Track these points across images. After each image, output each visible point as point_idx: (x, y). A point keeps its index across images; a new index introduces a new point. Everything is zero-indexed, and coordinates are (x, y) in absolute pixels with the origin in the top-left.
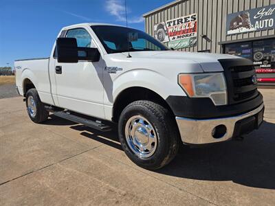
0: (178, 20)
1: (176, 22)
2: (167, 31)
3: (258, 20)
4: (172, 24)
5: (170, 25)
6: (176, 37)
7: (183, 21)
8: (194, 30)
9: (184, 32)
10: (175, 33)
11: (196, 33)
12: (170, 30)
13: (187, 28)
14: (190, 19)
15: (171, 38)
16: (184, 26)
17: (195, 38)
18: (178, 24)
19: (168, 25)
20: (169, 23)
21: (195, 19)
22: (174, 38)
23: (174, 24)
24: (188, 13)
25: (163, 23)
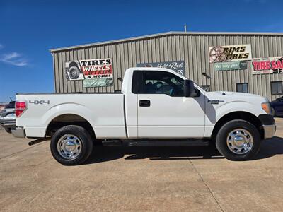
0: (93, 62)
1: (91, 63)
2: (82, 69)
4: (87, 64)
5: (84, 65)
6: (92, 76)
7: (99, 63)
8: (110, 72)
9: (100, 72)
10: (90, 73)
11: (111, 75)
12: (85, 69)
13: (103, 69)
14: (105, 62)
15: (87, 77)
16: (99, 68)
17: (111, 79)
18: (93, 64)
19: (82, 64)
20: (84, 62)
21: (110, 63)
22: (90, 77)
23: (89, 64)
24: (103, 56)
25: (76, 61)
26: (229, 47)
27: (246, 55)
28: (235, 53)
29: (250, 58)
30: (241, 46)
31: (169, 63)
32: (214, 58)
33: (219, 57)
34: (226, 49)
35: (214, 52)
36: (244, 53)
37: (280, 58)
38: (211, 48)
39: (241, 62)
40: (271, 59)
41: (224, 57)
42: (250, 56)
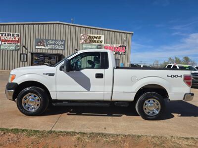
0: (8, 34)
1: (7, 35)
3: (49, 44)
4: (4, 35)
5: (2, 35)
6: (6, 43)
7: (12, 35)
8: (18, 41)
9: (12, 41)
10: (6, 41)
11: (19, 44)
12: (2, 38)
13: (14, 39)
14: (16, 35)
15: (3, 43)
16: (12, 38)
17: (18, 46)
18: (8, 36)
20: (2, 34)
21: (19, 36)
23: (5, 35)
24: (14, 31)
26: (92, 35)
27: (101, 42)
28: (95, 39)
29: (103, 43)
30: (99, 36)
31: (56, 40)
32: (83, 41)
33: (86, 40)
34: (90, 37)
35: (83, 37)
36: (100, 40)
37: (119, 45)
38: (81, 35)
39: (98, 45)
40: (115, 46)
41: (88, 41)
42: (103, 42)
